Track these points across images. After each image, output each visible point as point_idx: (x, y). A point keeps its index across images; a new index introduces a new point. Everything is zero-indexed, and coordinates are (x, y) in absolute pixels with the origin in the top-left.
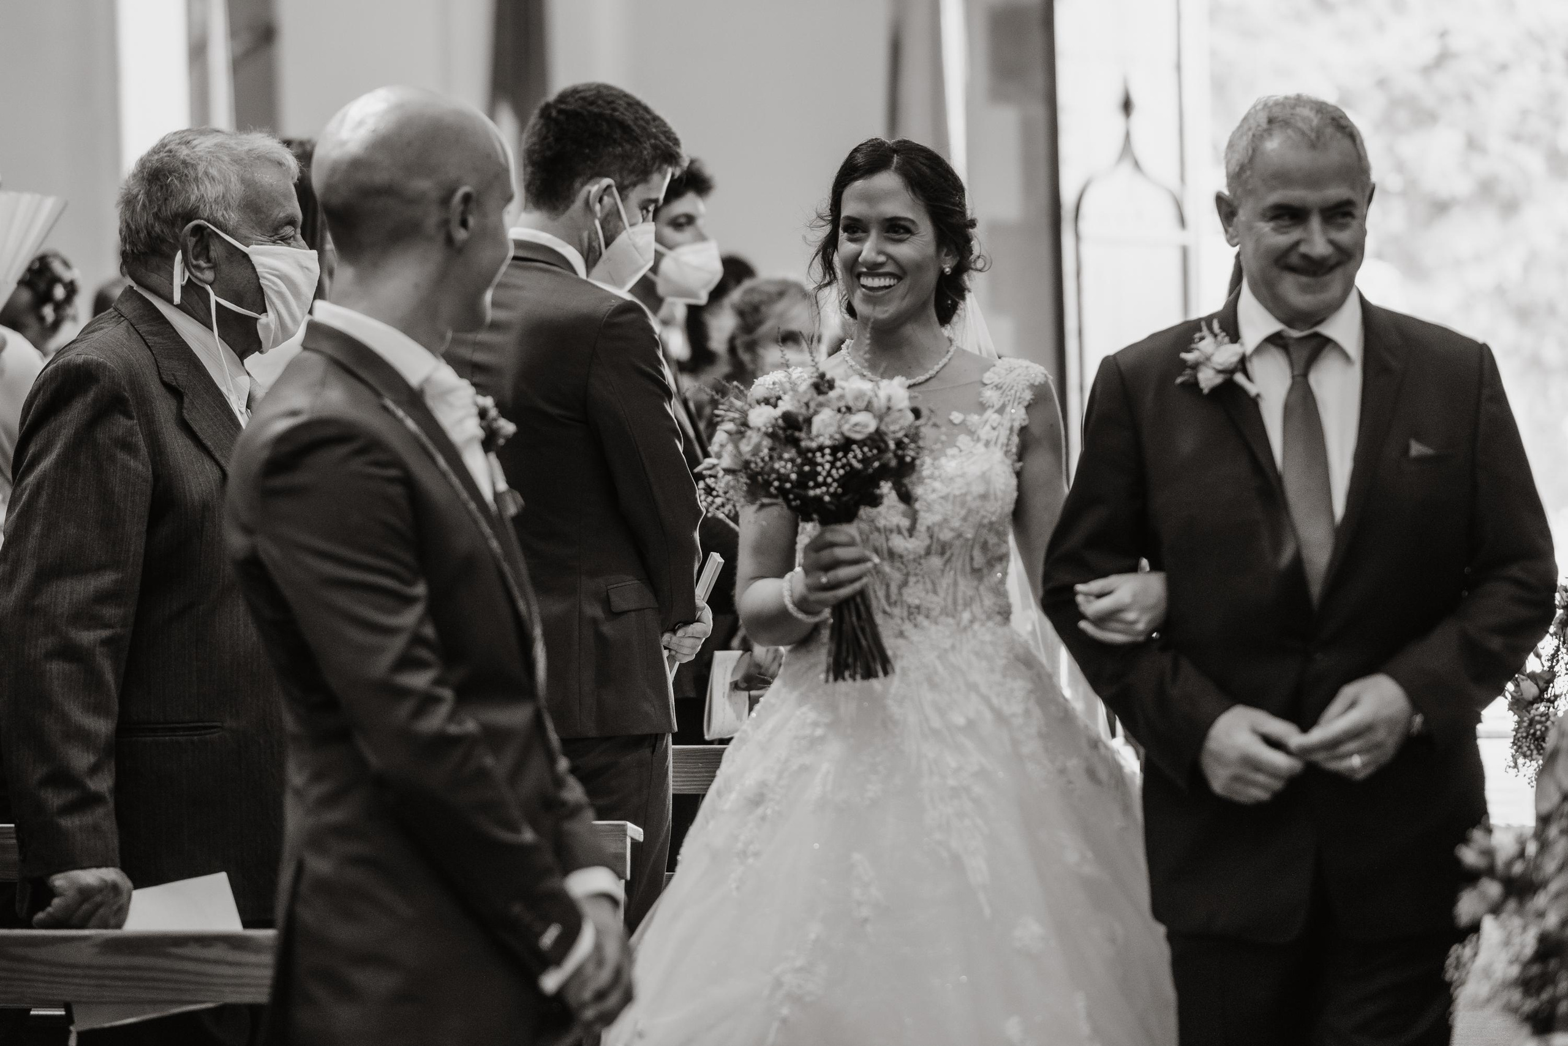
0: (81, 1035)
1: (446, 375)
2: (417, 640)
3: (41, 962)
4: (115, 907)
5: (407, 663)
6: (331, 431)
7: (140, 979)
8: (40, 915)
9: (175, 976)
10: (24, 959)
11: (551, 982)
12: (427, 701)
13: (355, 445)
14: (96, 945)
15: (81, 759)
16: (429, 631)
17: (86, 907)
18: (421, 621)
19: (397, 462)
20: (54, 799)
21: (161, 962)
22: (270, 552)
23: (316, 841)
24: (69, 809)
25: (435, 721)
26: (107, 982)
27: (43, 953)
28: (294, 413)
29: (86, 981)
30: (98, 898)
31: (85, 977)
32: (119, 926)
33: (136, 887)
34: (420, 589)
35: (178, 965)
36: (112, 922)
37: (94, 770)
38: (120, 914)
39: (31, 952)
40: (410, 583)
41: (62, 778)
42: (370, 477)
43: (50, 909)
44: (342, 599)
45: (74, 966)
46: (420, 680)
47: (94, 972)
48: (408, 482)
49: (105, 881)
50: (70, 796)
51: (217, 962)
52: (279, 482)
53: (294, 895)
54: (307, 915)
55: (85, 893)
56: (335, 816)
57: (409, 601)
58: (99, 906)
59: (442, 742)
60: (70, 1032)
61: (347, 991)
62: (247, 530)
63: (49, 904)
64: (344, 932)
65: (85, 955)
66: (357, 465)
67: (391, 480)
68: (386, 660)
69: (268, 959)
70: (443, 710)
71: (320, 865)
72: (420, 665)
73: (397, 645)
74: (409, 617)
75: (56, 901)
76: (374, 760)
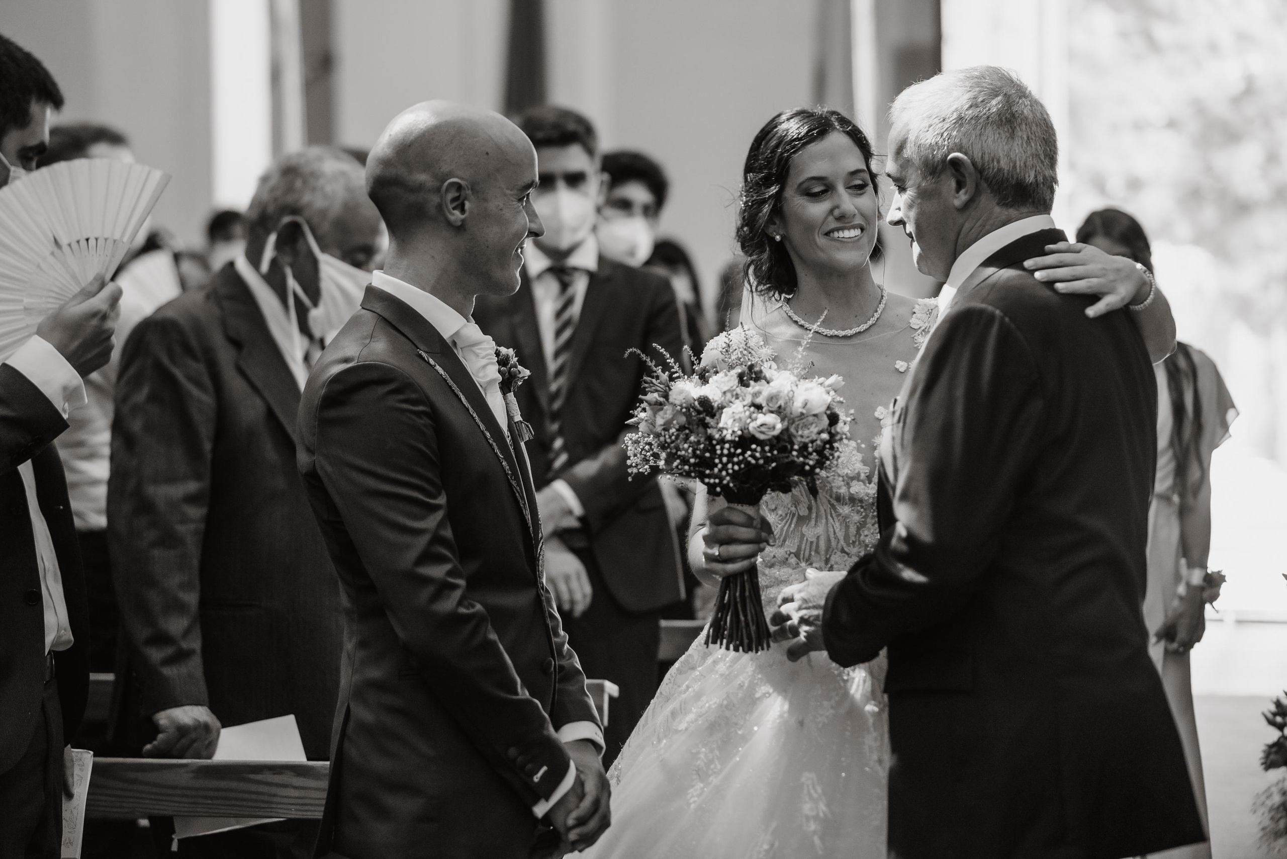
0: (180, 841)
1: (473, 331)
2: (437, 539)
3: (147, 784)
4: (206, 742)
5: (428, 557)
6: (374, 375)
7: (226, 798)
8: (148, 747)
9: (254, 797)
10: (134, 781)
11: (540, 810)
12: (444, 588)
13: (392, 386)
14: (193, 772)
15: (176, 625)
16: (448, 533)
17: (184, 741)
18: (441, 525)
19: (426, 400)
20: (156, 655)
21: (242, 786)
22: (326, 468)
23: (360, 692)
24: (169, 661)
25: (448, 604)
26: (201, 800)
27: (152, 777)
28: (346, 360)
29: (183, 800)
30: (193, 735)
31: (183, 796)
32: (210, 757)
33: (224, 726)
34: (442, 500)
35: (254, 787)
36: (204, 753)
37: (187, 633)
38: (210, 748)
39: (140, 776)
40: (434, 497)
41: (161, 639)
42: (404, 411)
43: (155, 743)
44: (378, 506)
45: (175, 787)
46: (438, 571)
47: (189, 792)
48: (434, 415)
49: (199, 721)
50: (169, 651)
51: (285, 786)
52: (333, 413)
53: (343, 735)
54: (352, 752)
55: (182, 731)
56: (375, 673)
57: (435, 508)
58: (195, 741)
59: (455, 620)
60: (172, 840)
61: (382, 813)
62: (310, 451)
63: (155, 739)
64: (380, 764)
65: (184, 779)
66: (392, 401)
67: (418, 414)
68: (412, 555)
69: (325, 784)
70: (457, 594)
71: (363, 714)
72: (440, 559)
73: (422, 542)
74: (431, 522)
75: (160, 736)
76: (401, 633)
